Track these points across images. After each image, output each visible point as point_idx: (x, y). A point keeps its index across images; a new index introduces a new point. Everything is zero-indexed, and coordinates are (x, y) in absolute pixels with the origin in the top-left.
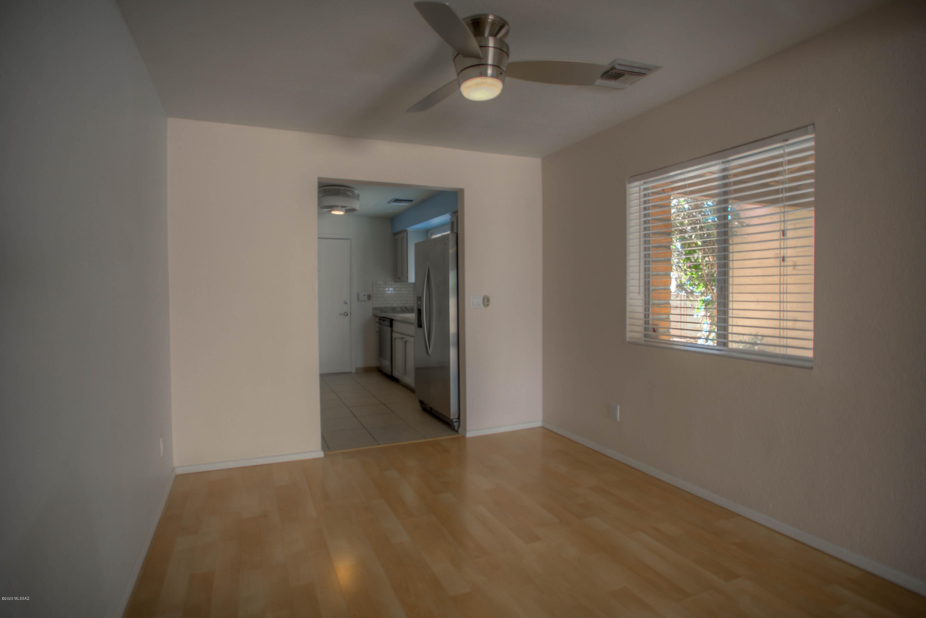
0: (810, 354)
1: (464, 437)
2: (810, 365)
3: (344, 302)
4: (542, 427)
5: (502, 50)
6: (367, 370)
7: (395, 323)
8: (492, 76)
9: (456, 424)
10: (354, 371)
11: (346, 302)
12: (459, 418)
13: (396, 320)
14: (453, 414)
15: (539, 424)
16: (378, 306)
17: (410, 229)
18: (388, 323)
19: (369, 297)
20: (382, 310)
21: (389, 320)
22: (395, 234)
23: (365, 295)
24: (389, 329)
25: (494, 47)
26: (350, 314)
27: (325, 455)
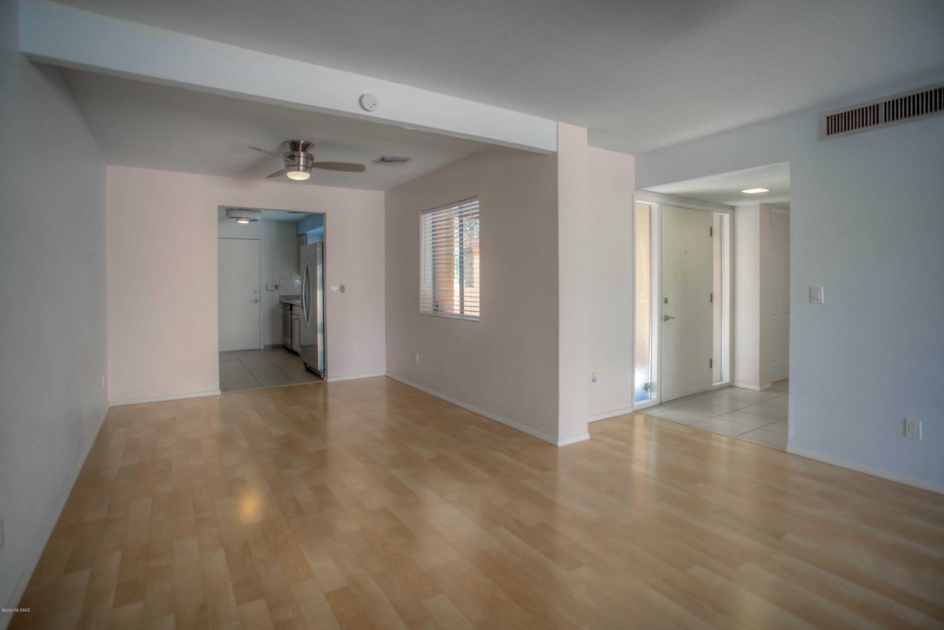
0: (478, 314)
1: (326, 382)
2: (478, 320)
3: (254, 291)
4: (386, 376)
5: (308, 158)
6: (274, 347)
7: (293, 307)
8: (303, 171)
9: (322, 374)
10: (262, 348)
11: (256, 292)
12: (324, 370)
13: (295, 305)
14: (320, 367)
15: (383, 374)
16: (284, 294)
17: (309, 233)
18: (289, 308)
19: (276, 287)
20: (287, 297)
21: (290, 305)
22: (299, 236)
23: (272, 286)
24: (290, 312)
25: (304, 157)
26: (260, 301)
27: (222, 394)
